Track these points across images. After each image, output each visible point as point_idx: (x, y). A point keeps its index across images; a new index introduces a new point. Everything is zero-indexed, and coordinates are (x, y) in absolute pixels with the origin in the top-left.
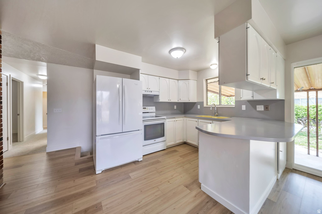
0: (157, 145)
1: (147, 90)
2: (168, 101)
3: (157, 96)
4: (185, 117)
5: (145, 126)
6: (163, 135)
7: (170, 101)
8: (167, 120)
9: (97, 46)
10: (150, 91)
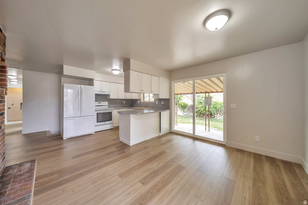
0: (106, 126)
1: (101, 91)
2: (117, 98)
3: (109, 95)
4: (128, 108)
5: (98, 114)
6: (111, 120)
7: (118, 98)
8: (114, 110)
9: (64, 66)
10: (103, 92)
